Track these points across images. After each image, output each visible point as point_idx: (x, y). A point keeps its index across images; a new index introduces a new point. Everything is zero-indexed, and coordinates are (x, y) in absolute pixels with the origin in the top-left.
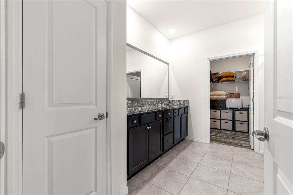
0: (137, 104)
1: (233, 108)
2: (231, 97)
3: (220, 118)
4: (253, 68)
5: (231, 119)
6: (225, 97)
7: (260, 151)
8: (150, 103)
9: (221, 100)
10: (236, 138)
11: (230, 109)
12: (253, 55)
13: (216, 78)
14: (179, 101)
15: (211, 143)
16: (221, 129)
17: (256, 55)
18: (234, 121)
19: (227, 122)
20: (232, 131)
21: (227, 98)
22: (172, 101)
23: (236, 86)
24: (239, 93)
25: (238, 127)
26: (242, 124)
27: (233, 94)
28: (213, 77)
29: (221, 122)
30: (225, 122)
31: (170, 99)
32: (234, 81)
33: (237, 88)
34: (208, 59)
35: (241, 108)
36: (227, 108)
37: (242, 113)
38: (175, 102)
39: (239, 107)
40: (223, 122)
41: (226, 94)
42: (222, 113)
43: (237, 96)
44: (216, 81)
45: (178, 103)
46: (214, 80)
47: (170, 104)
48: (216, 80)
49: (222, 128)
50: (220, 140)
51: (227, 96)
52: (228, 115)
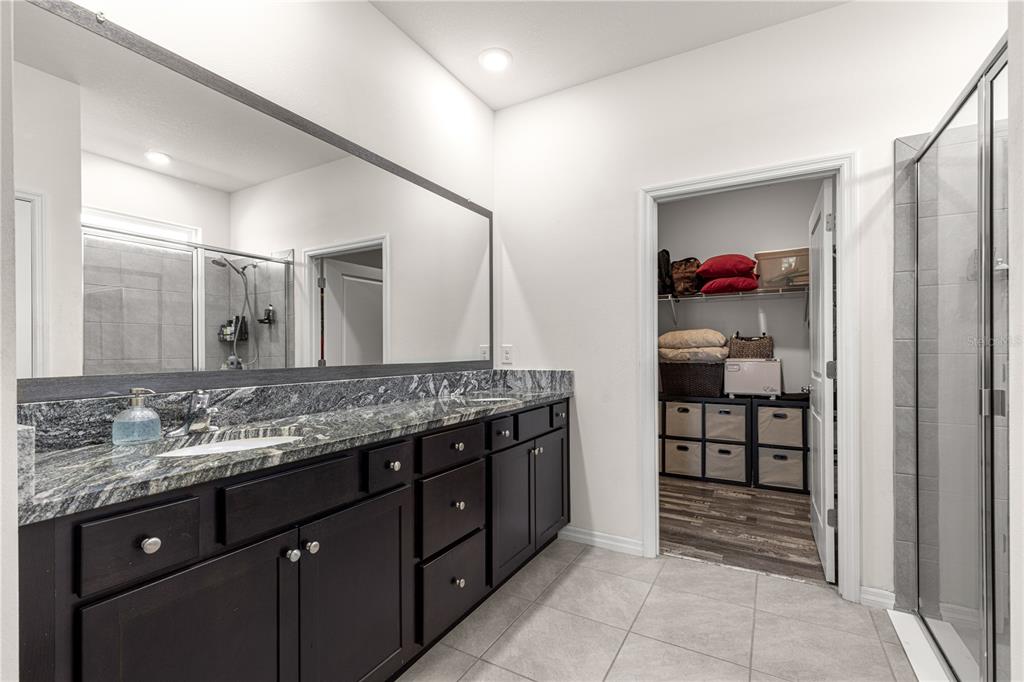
0: (295, 398)
1: (749, 396)
2: (741, 354)
3: (700, 436)
4: (831, 233)
5: (743, 440)
6: (718, 353)
7: (863, 596)
8: (381, 390)
9: (706, 365)
10: (761, 521)
11: (741, 398)
12: (832, 176)
13: (688, 278)
14: (533, 374)
15: (661, 552)
16: (704, 479)
17: (845, 176)
18: (752, 446)
19: (728, 452)
20: (746, 485)
21: (729, 357)
22: (506, 372)
23: (760, 311)
24: (771, 339)
25: (771, 471)
26: (783, 458)
27: (749, 339)
28: (675, 276)
29: (707, 450)
30: (721, 452)
31: (498, 366)
32: (751, 288)
33: (762, 317)
34: (647, 192)
35: (777, 397)
36: (728, 395)
37: (783, 416)
38: (517, 380)
39: (772, 390)
40: (712, 449)
41: (723, 342)
42: (707, 415)
43: (764, 349)
44: (686, 290)
45: (529, 384)
46: (680, 287)
47: (495, 386)
48: (687, 285)
49: (710, 474)
50: (700, 533)
51: (726, 350)
52: (729, 423)
